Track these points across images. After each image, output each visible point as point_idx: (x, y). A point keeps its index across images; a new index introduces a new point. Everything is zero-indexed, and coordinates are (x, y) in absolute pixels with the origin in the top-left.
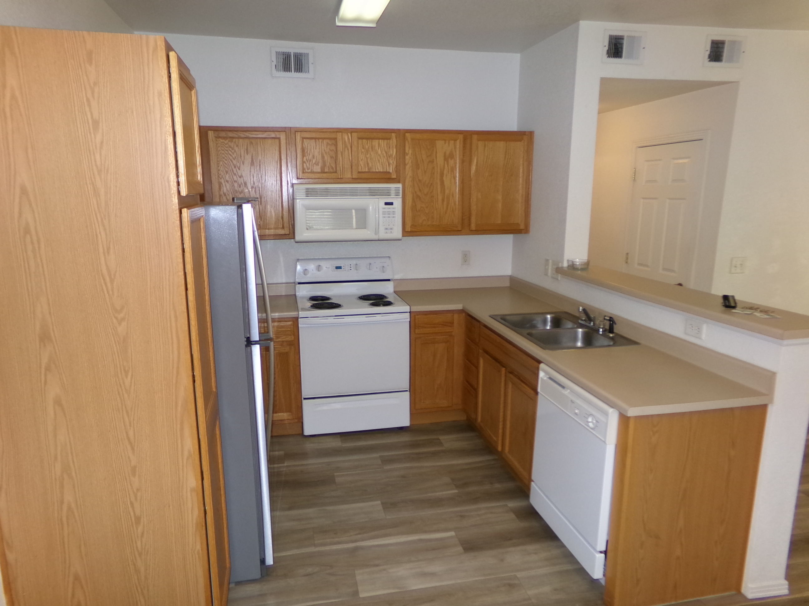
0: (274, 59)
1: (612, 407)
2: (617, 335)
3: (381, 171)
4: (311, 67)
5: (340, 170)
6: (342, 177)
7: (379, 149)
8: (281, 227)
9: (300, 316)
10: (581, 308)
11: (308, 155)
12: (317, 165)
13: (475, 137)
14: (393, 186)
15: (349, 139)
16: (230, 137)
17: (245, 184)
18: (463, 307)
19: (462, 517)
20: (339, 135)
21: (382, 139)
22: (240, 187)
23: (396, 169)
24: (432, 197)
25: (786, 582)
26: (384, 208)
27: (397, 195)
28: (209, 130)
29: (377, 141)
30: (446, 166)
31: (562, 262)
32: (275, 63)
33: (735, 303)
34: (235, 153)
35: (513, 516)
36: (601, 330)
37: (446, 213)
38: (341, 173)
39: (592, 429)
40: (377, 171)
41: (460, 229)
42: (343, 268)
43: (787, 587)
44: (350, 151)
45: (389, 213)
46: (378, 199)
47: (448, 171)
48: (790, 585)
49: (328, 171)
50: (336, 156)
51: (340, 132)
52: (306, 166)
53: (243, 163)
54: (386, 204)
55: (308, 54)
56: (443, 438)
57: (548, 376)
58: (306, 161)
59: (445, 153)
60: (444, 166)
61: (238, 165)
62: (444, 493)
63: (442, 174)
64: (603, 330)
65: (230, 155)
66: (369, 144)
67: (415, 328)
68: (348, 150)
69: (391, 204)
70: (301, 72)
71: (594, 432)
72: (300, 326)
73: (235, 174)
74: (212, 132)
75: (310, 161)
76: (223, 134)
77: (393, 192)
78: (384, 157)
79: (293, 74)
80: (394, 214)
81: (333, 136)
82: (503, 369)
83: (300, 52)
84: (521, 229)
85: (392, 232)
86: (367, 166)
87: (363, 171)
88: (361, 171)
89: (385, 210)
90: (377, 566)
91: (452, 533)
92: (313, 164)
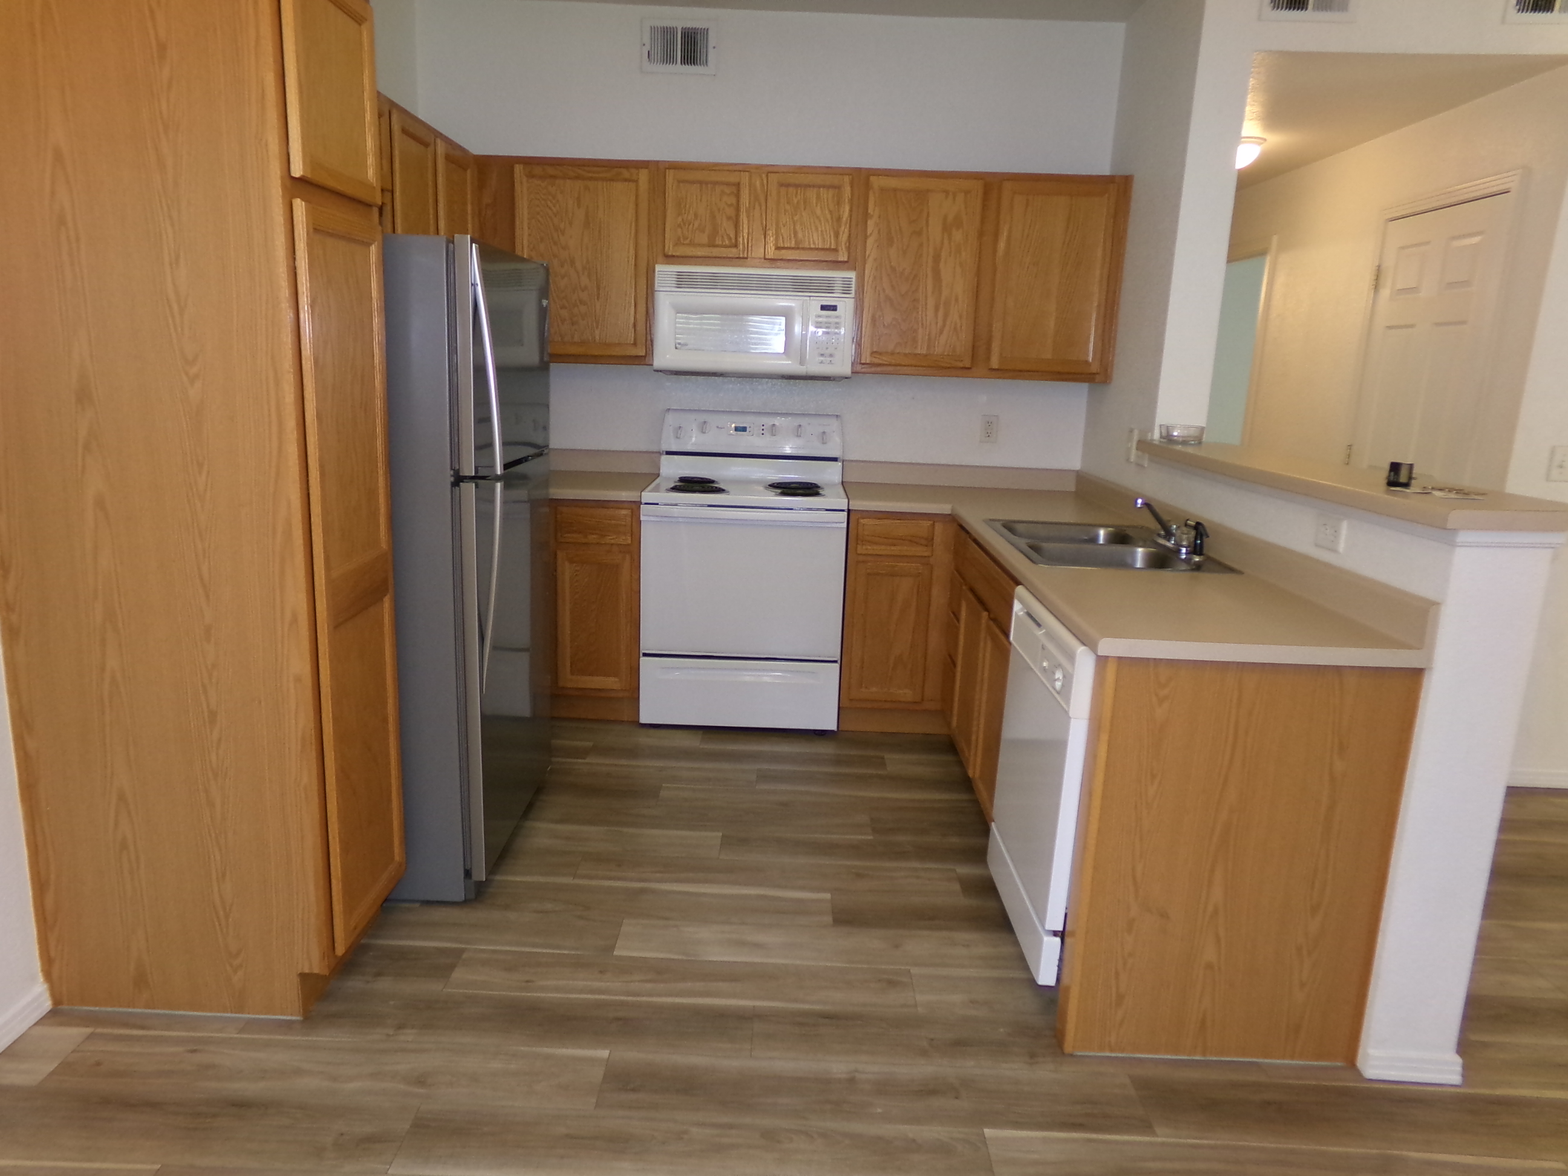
0: (647, 39)
1: (1084, 644)
2: (1209, 559)
3: (820, 247)
4: (712, 55)
5: (743, 243)
6: (746, 256)
7: (819, 207)
8: (632, 343)
9: (643, 501)
10: (1140, 501)
11: (687, 213)
12: (703, 231)
13: (1008, 186)
14: (838, 275)
15: (762, 184)
16: (552, 177)
17: (572, 262)
18: (952, 510)
19: (859, 876)
20: (745, 178)
21: (824, 187)
22: (562, 266)
23: (847, 244)
24: (916, 300)
25: (1458, 1060)
26: (819, 316)
27: (846, 291)
28: (517, 163)
29: (815, 190)
30: (946, 242)
31: (1152, 430)
32: (647, 48)
33: (1410, 478)
34: (558, 206)
35: (957, 887)
36: (1184, 550)
37: (941, 332)
38: (744, 246)
39: (1058, 693)
40: (812, 246)
41: (968, 365)
42: (748, 430)
43: (1459, 1069)
44: (763, 207)
45: (829, 325)
46: (808, 298)
47: (950, 252)
48: (1466, 1068)
49: (720, 243)
50: (737, 216)
51: (747, 171)
52: (682, 233)
53: (571, 223)
54: (823, 308)
55: (708, 29)
56: (888, 756)
57: (1025, 611)
58: (682, 224)
59: (945, 218)
60: (942, 243)
61: (562, 226)
62: (848, 837)
63: (937, 258)
64: (1187, 550)
65: (550, 208)
66: (799, 197)
67: (857, 544)
68: (760, 205)
69: (834, 308)
70: (692, 64)
71: (1059, 699)
72: (642, 518)
73: (555, 243)
74: (522, 166)
75: (689, 225)
76: (538, 170)
77: (838, 287)
78: (827, 220)
79: (679, 68)
80: (836, 328)
81: (733, 178)
82: (985, 614)
83: (694, 26)
84: (1094, 374)
85: (832, 362)
86: (794, 237)
87: (786, 246)
88: (782, 245)
89: (820, 320)
90: (667, 919)
91: (828, 896)
92: (694, 228)
